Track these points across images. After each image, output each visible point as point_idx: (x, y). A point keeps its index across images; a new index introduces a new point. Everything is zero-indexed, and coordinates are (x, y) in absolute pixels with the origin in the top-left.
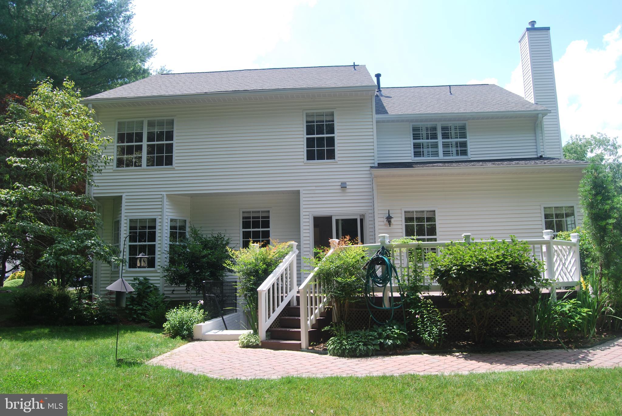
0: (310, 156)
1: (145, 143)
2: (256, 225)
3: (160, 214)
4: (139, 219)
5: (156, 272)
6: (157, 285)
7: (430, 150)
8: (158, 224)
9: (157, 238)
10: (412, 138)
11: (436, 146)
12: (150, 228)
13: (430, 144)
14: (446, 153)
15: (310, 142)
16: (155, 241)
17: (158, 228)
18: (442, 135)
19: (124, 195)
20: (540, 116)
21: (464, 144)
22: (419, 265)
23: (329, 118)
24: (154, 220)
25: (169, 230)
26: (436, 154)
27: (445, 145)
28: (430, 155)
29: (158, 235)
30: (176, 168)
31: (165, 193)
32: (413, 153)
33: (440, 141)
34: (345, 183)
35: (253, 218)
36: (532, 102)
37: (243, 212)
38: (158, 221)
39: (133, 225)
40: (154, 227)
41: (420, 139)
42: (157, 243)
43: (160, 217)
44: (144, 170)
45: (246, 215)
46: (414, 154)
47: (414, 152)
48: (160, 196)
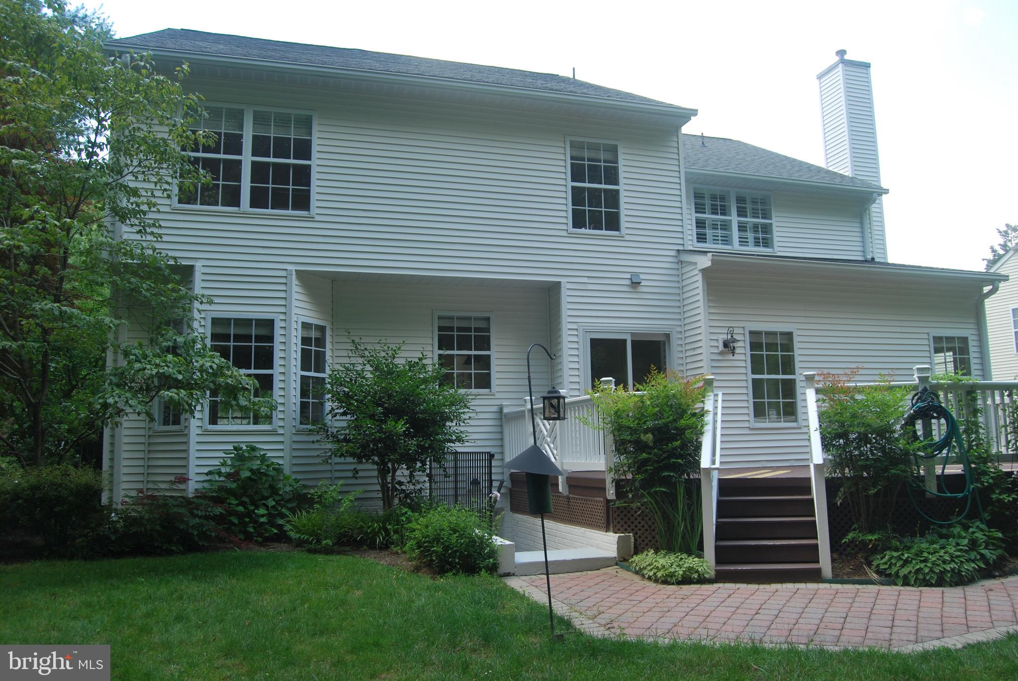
0: (578, 221)
1: (247, 159)
2: (464, 344)
3: (283, 310)
5: (274, 433)
6: (281, 462)
7: (719, 232)
8: (278, 332)
9: (277, 362)
10: (693, 210)
11: (726, 226)
12: (259, 338)
13: (719, 223)
14: (743, 241)
15: (577, 196)
16: (271, 368)
17: (278, 339)
18: (738, 211)
19: (198, 265)
21: (767, 229)
23: (609, 156)
24: (270, 323)
25: (300, 346)
26: (727, 240)
27: (742, 228)
28: (720, 242)
29: (278, 354)
30: (318, 218)
31: (289, 267)
32: (695, 236)
33: (734, 219)
34: (637, 275)
35: (460, 329)
37: (440, 318)
38: (278, 325)
39: (220, 330)
40: (270, 339)
41: (705, 213)
42: (277, 371)
43: (282, 317)
44: (245, 215)
45: (447, 324)
46: (697, 238)
47: (697, 234)
48: (283, 273)
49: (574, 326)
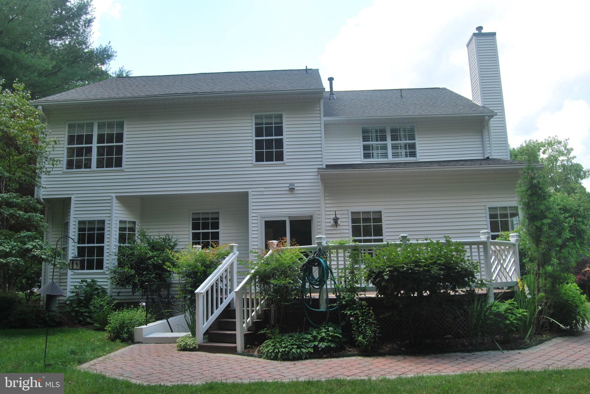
0: (259, 158)
1: (95, 145)
2: (206, 226)
3: (109, 215)
4: (88, 221)
5: (104, 274)
6: (105, 287)
7: (380, 151)
8: (106, 226)
9: (106, 240)
10: (362, 140)
11: (385, 147)
12: (99, 229)
13: (379, 146)
14: (395, 155)
15: (259, 144)
16: (103, 243)
17: (106, 229)
18: (391, 137)
19: (73, 197)
20: (487, 118)
21: (413, 146)
22: (356, 266)
23: (278, 120)
24: (103, 222)
25: (118, 232)
26: (385, 155)
27: (394, 147)
28: (380, 157)
29: (106, 236)
30: (126, 170)
31: (114, 195)
32: (363, 155)
33: (389, 143)
34: (293, 184)
35: (203, 219)
36: (479, 105)
37: (193, 214)
38: (107, 222)
39: (82, 226)
40: (103, 229)
41: (369, 141)
42: (105, 245)
43: (109, 219)
44: (94, 172)
45: (196, 217)
46: (364, 156)
47: (364, 154)
48: (110, 198)
49: (256, 215)
